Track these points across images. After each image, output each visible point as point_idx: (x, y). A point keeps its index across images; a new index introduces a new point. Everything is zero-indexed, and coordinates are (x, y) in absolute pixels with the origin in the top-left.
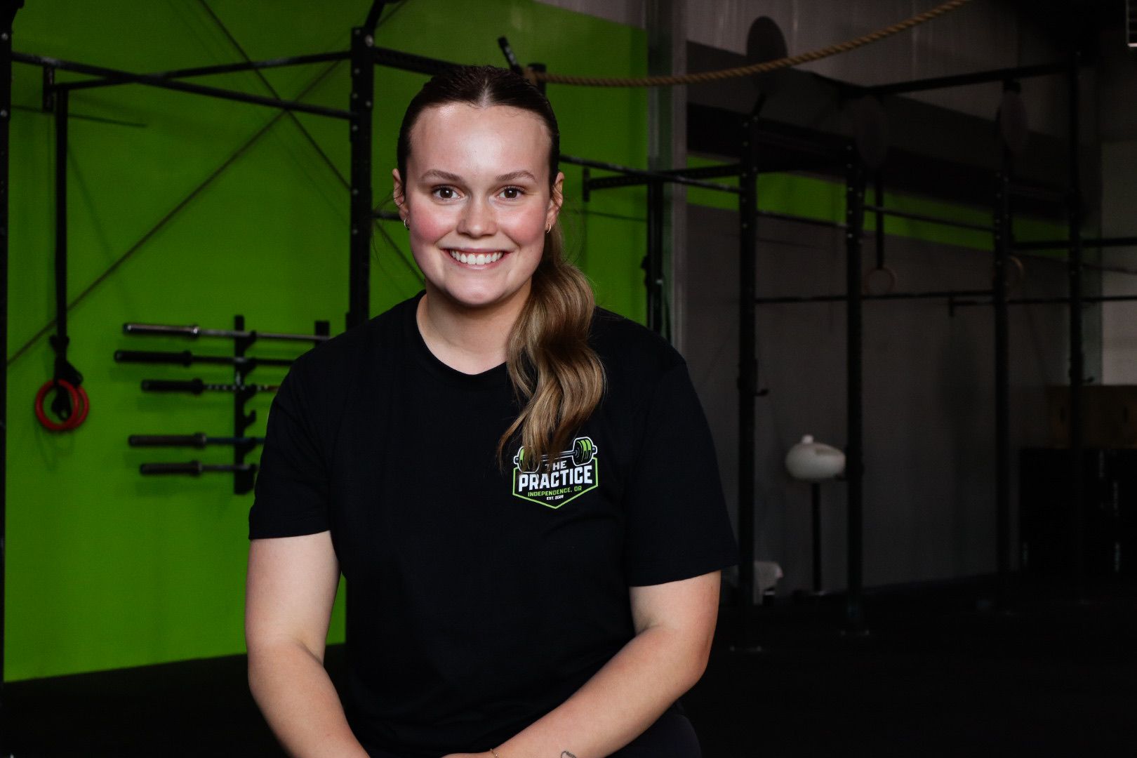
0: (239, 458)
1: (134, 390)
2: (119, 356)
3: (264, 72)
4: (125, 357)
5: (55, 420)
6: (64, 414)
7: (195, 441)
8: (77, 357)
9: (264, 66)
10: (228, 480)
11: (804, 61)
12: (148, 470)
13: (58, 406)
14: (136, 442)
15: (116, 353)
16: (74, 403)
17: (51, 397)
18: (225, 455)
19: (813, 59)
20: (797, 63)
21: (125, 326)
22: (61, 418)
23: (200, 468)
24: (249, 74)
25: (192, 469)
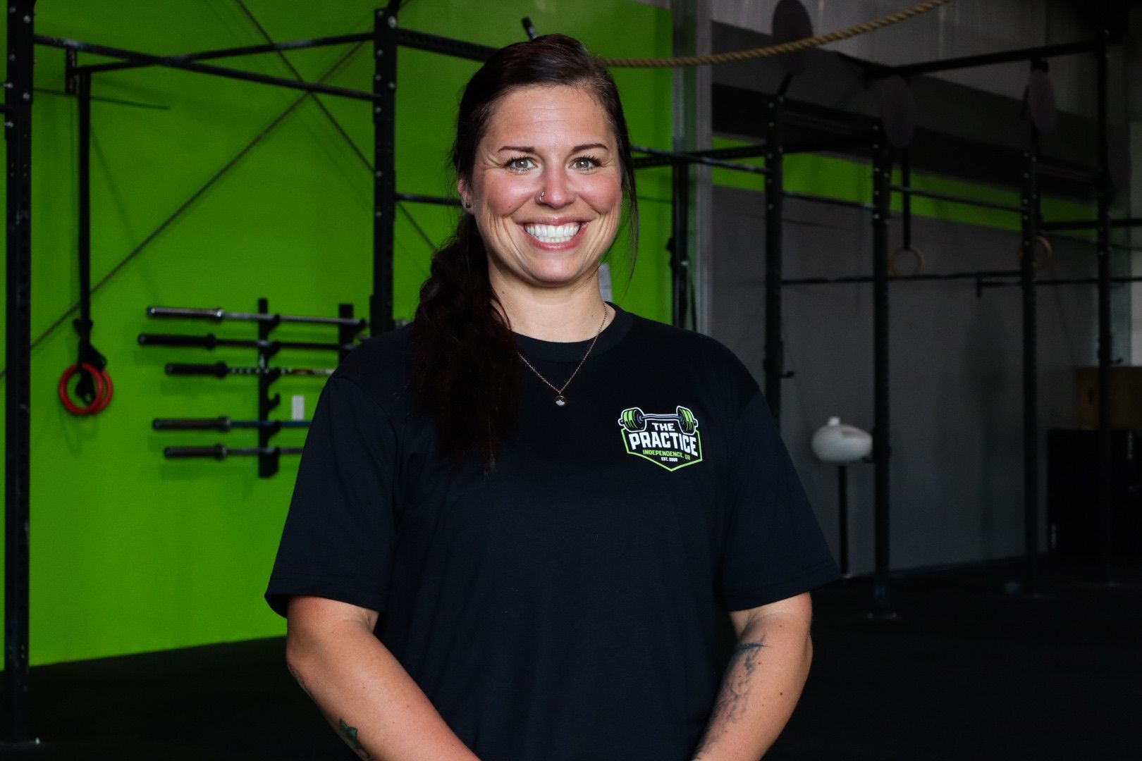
0: (263, 441)
1: (158, 373)
2: (143, 339)
3: (288, 54)
4: (149, 340)
5: (79, 403)
6: (88, 398)
7: (219, 425)
8: (99, 341)
9: (287, 48)
10: (252, 463)
11: (830, 40)
12: (172, 453)
13: (83, 389)
14: (161, 425)
15: (140, 337)
16: (98, 386)
17: (74, 381)
18: (250, 438)
19: (838, 38)
20: (822, 43)
21: (149, 309)
22: (85, 401)
23: (224, 451)
24: (272, 56)
25: (216, 453)
